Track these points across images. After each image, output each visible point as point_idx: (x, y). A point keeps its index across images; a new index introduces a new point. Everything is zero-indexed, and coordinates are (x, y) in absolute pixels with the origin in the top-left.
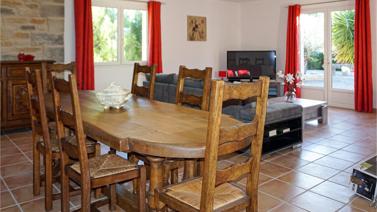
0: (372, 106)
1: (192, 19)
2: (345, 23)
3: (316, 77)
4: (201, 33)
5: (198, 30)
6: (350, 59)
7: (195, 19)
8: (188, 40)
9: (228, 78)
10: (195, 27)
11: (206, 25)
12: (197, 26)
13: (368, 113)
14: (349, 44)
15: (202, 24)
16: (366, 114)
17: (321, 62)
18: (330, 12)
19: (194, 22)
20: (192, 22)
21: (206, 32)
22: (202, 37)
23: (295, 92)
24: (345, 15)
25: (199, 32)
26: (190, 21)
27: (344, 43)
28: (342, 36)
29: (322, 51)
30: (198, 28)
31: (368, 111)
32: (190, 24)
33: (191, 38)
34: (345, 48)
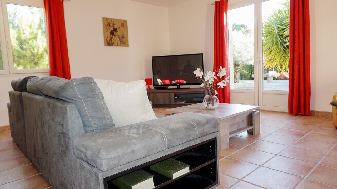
0: (309, 108)
1: (109, 22)
2: (273, 29)
3: (247, 85)
4: (121, 38)
5: (117, 34)
6: (278, 63)
7: (113, 22)
8: (105, 45)
9: (154, 86)
10: (113, 31)
11: (127, 29)
12: (115, 30)
13: (305, 116)
14: (277, 49)
15: (121, 28)
16: (303, 117)
17: (251, 74)
18: (261, 2)
19: (111, 25)
20: (109, 25)
21: (128, 37)
22: (123, 42)
23: (217, 95)
24: (273, 21)
25: (119, 37)
26: (107, 24)
27: (272, 48)
28: (270, 42)
29: (252, 62)
30: (118, 32)
31: (305, 114)
32: (106, 27)
33: (109, 43)
34: (273, 53)
